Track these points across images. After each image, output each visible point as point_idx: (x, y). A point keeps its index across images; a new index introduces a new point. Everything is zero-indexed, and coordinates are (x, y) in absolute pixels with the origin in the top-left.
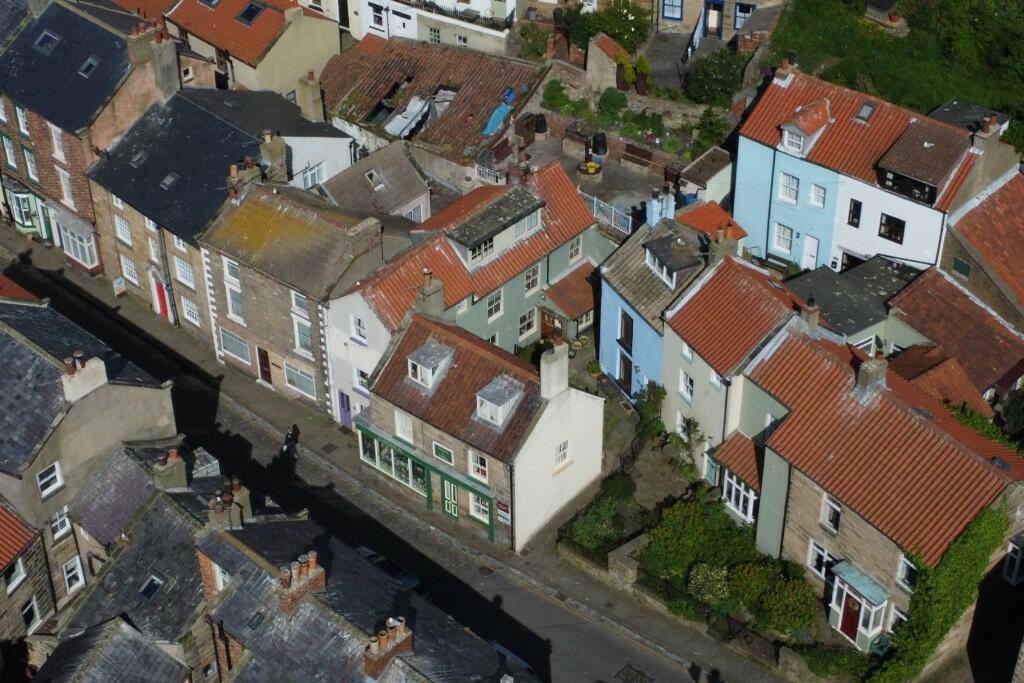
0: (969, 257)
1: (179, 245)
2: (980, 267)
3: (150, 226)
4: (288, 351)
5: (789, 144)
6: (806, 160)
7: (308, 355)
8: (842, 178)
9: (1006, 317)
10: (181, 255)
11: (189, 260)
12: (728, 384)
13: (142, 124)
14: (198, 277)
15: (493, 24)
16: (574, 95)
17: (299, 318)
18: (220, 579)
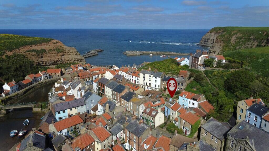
0: (200, 106)
1: (128, 102)
2: (201, 107)
3: (125, 101)
4: (136, 111)
5: (184, 96)
6: (185, 98)
7: (138, 111)
8: (189, 99)
9: (204, 112)
10: (127, 103)
11: (128, 104)
12: (175, 112)
13: (126, 93)
14: (129, 105)
15: (158, 89)
16: (165, 95)
17: (137, 107)
18: (127, 118)
